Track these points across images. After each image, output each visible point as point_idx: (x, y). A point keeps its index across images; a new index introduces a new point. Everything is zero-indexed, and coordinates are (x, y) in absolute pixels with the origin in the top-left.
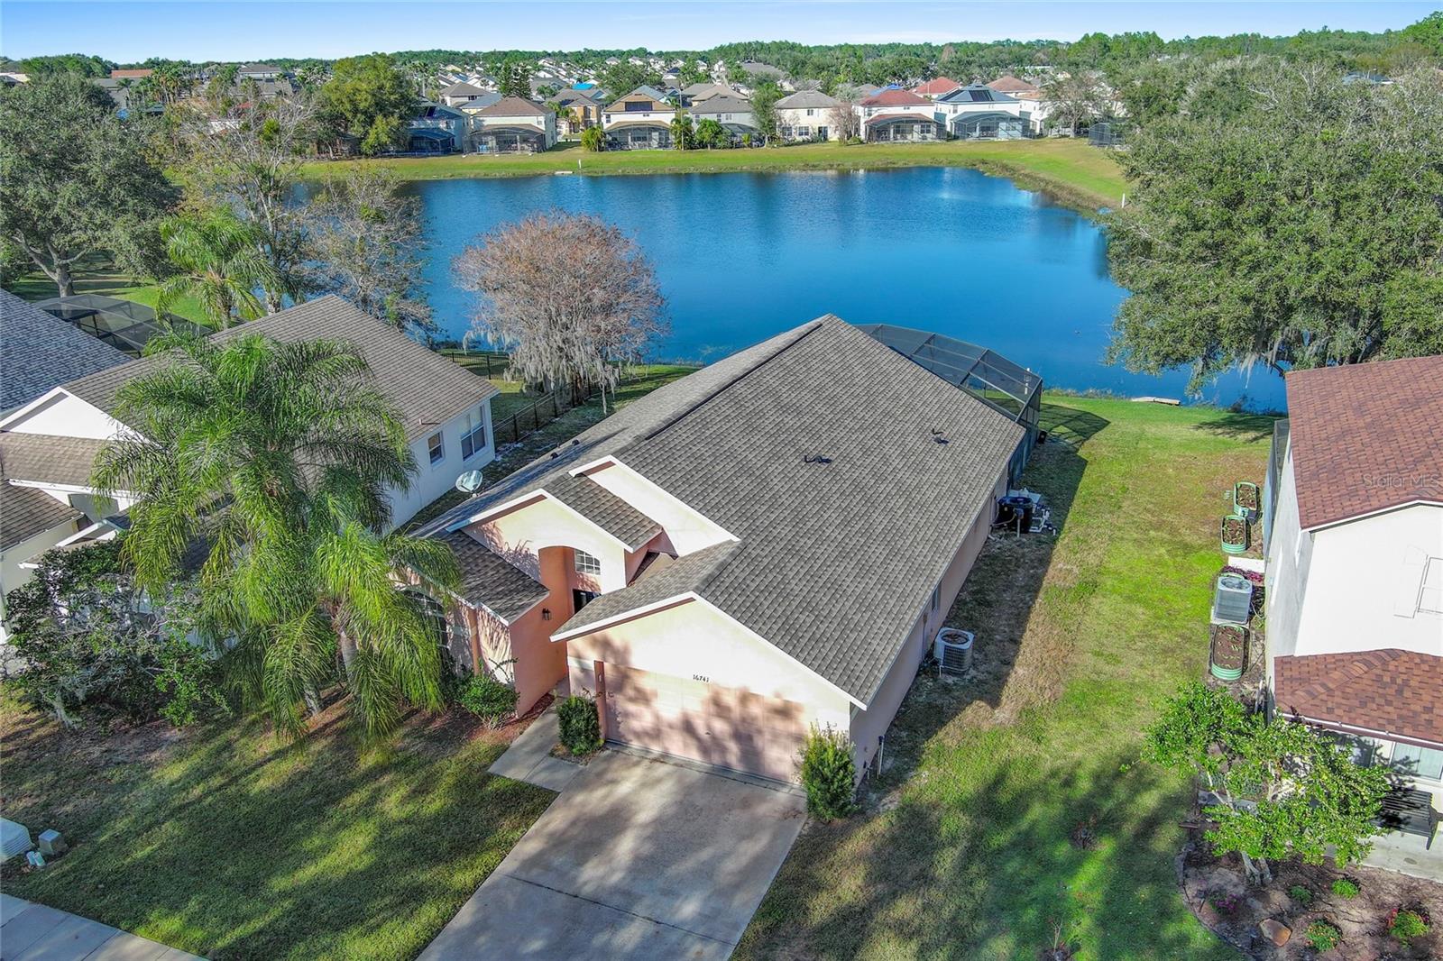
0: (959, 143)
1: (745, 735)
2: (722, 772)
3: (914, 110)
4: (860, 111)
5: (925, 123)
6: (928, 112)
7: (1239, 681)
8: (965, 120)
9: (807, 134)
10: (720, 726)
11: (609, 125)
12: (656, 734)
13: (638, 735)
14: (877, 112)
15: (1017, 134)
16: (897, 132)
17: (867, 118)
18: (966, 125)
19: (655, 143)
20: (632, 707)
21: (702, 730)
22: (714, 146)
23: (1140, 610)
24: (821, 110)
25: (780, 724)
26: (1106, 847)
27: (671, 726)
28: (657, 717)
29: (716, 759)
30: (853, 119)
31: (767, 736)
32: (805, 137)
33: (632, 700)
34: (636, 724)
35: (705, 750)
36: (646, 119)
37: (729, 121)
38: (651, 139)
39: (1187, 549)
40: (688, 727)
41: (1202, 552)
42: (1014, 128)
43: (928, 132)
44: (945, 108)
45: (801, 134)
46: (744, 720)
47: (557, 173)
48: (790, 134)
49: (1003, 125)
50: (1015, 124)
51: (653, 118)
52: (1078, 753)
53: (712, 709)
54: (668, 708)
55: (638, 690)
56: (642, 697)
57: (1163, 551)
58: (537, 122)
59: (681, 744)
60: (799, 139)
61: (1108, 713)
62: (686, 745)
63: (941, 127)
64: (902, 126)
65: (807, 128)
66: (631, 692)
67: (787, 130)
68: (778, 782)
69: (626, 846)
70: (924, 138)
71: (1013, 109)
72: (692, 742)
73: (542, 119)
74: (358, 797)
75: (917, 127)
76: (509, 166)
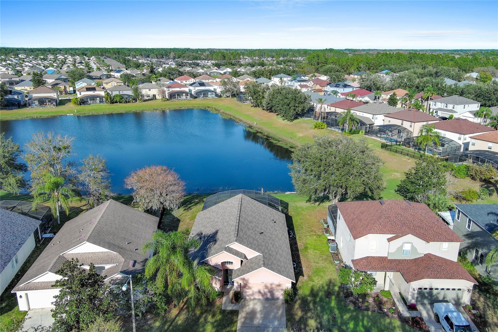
0: (197, 99)
1: (271, 292)
2: (267, 299)
3: (183, 89)
4: (165, 89)
5: (187, 94)
6: (187, 90)
7: (340, 263)
8: (198, 92)
9: (149, 97)
10: (266, 290)
11: (81, 96)
12: (253, 294)
13: (248, 296)
14: (171, 90)
15: (214, 96)
16: (178, 95)
17: (168, 92)
18: (199, 93)
19: (98, 101)
20: (247, 290)
21: (262, 291)
22: (120, 102)
23: (317, 252)
24: (153, 89)
25: (278, 288)
26: (333, 297)
27: (256, 292)
28: (253, 291)
29: (265, 297)
30: (163, 92)
31: (276, 290)
32: (149, 98)
33: (248, 289)
34: (248, 294)
35: (263, 296)
36: (94, 93)
37: (123, 93)
38: (96, 100)
39: (319, 236)
40: (260, 292)
41: (322, 236)
42: (213, 94)
43: (188, 96)
44: (191, 88)
45: (147, 97)
46: (271, 288)
47: (68, 115)
48: (144, 97)
49: (209, 93)
50: (213, 93)
51: (97, 93)
52: (321, 282)
53: (265, 287)
54: (255, 289)
55: (249, 287)
56: (250, 288)
57: (315, 237)
58: (54, 95)
59: (258, 295)
60: (147, 98)
61: (322, 274)
62: (259, 295)
63: (191, 94)
64: (180, 94)
65: (149, 95)
66: (247, 287)
67: (143, 96)
68: (278, 299)
69: (259, 316)
70: (187, 97)
71: (212, 88)
72: (260, 295)
73: (55, 94)
74: (202, 320)
75: (184, 94)
76: (48, 113)
